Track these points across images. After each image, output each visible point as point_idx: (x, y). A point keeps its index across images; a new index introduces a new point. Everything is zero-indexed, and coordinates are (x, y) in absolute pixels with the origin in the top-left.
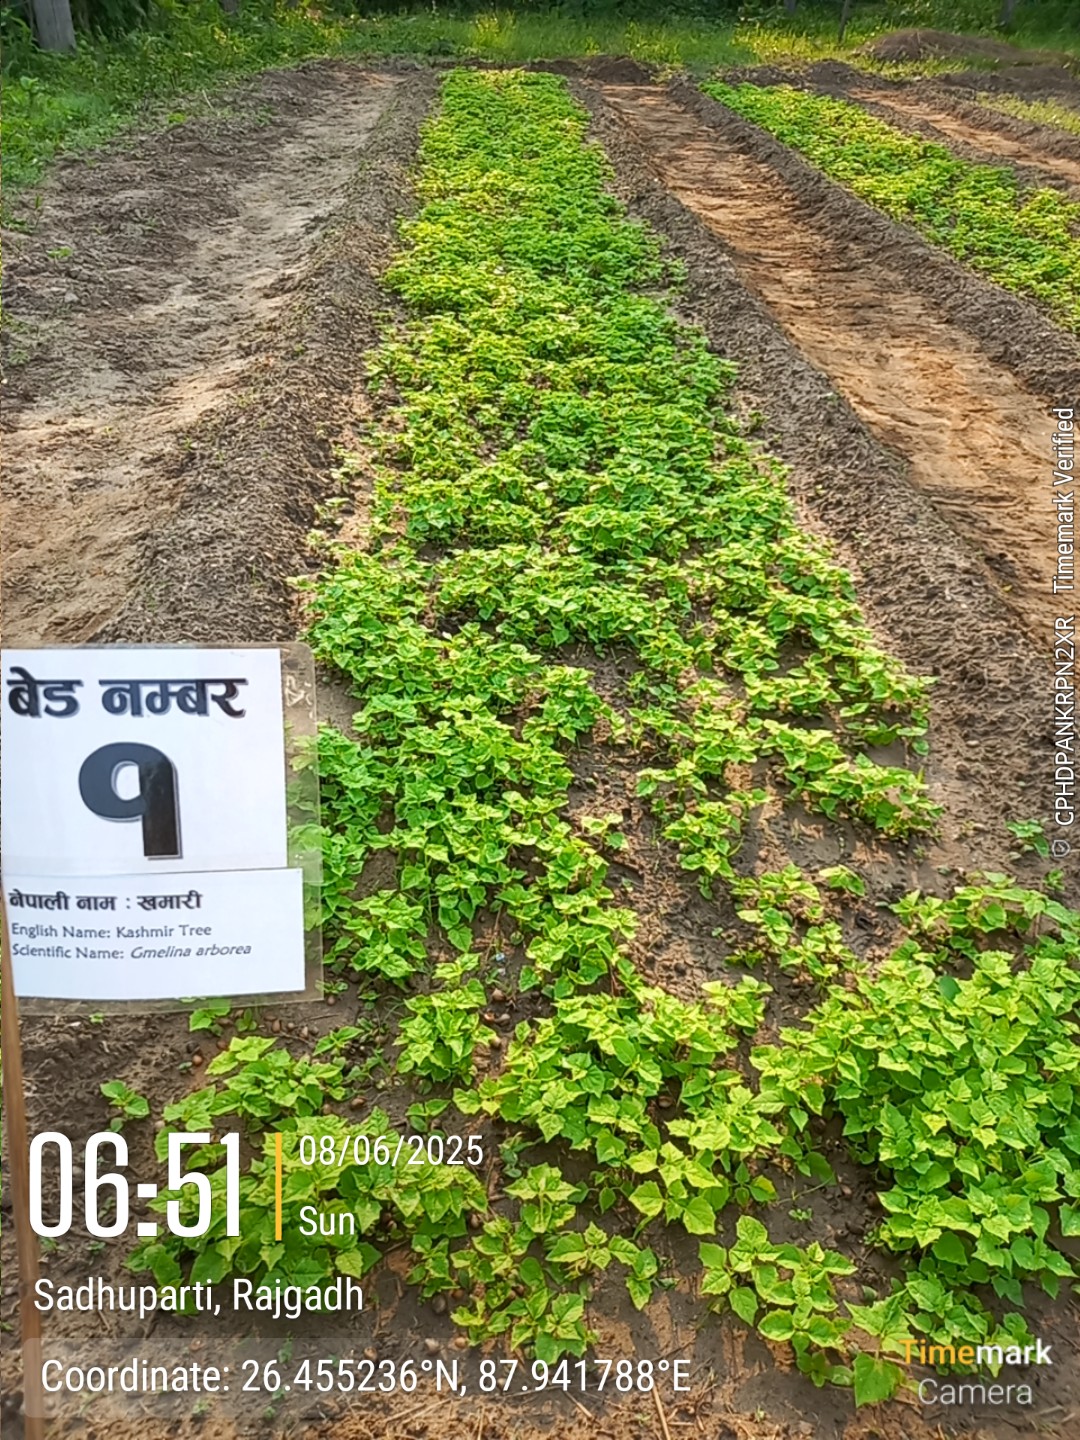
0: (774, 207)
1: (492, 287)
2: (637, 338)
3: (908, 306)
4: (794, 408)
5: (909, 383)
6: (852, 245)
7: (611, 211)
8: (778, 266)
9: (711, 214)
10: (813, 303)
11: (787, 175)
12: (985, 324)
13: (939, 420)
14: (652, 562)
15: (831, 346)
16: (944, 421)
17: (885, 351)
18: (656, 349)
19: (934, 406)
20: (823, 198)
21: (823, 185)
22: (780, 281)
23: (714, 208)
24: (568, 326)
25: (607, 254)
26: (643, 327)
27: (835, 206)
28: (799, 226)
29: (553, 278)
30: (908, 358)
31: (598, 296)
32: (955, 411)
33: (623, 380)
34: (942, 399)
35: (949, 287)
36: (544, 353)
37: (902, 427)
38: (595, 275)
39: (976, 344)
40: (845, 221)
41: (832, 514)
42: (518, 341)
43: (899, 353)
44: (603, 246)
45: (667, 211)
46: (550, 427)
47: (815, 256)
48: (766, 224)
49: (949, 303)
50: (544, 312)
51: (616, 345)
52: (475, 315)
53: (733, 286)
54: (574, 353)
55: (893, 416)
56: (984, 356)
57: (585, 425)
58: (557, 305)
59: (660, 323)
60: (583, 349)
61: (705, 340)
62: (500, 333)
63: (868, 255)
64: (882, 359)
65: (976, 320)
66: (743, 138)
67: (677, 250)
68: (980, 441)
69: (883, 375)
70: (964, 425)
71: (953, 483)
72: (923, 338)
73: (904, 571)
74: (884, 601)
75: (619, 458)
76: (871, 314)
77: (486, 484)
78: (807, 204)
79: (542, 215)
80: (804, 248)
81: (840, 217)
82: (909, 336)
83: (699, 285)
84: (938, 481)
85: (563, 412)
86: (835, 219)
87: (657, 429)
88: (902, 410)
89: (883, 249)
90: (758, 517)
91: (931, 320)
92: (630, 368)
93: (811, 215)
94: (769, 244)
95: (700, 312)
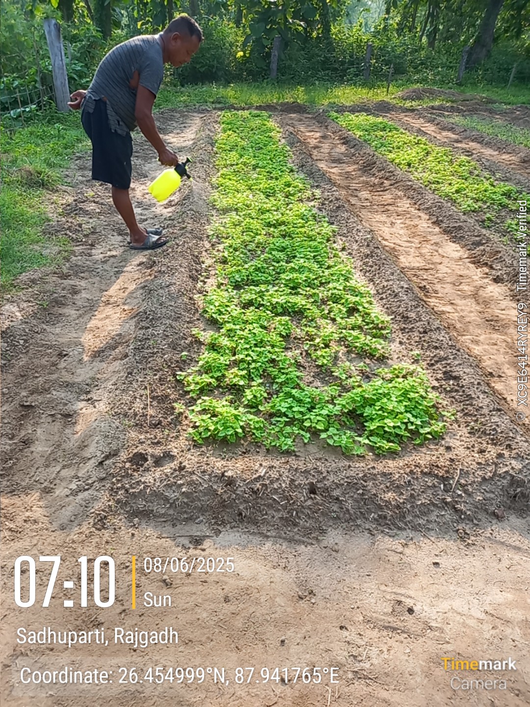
0: (356, 166)
1: (249, 202)
2: (303, 219)
3: (405, 204)
4: (357, 241)
5: (401, 232)
6: (385, 181)
7: (292, 171)
8: (356, 190)
9: (331, 170)
10: (369, 204)
11: (362, 153)
12: (431, 210)
13: (410, 245)
14: (308, 289)
15: (374, 220)
16: (413, 244)
17: (394, 221)
18: (309, 223)
19: (409, 239)
20: (375, 163)
21: (375, 158)
22: (357, 196)
23: (332, 168)
24: (277, 216)
25: (290, 189)
26: (304, 215)
27: (380, 166)
28: (366, 174)
29: (271, 198)
30: (402, 223)
31: (288, 204)
32: (417, 241)
33: (297, 234)
34: (413, 237)
35: (419, 197)
36: (269, 225)
37: (398, 248)
38: (287, 197)
39: (428, 217)
40: (383, 172)
41: (367, 274)
42: (260, 221)
43: (399, 222)
44: (289, 185)
45: (313, 171)
46: (273, 249)
47: (371, 186)
48: (353, 173)
49: (419, 203)
50: (268, 211)
51: (295, 222)
52: (244, 213)
53: (337, 199)
54: (280, 225)
55: (394, 244)
56: (430, 222)
57: (285, 249)
58: (273, 208)
59: (310, 214)
60: (283, 223)
61: (327, 219)
62: (253, 219)
63: (391, 185)
64: (392, 224)
65: (428, 209)
66: (344, 138)
67: (317, 186)
68: (423, 251)
69: (392, 229)
70: (419, 246)
71: (413, 265)
72: (408, 216)
73: (388, 289)
74: (382, 299)
75: (296, 259)
76: (390, 208)
77: (253, 267)
78: (369, 165)
79: (265, 174)
80: (367, 183)
81: (381, 170)
82: (404, 215)
83: (325, 199)
84: (407, 264)
85: (277, 244)
86: (380, 171)
87: (309, 249)
88: (398, 242)
89: (396, 183)
90: (342, 275)
91: (413, 209)
92: (300, 230)
93: (370, 170)
94: (354, 181)
95: (325, 209)
